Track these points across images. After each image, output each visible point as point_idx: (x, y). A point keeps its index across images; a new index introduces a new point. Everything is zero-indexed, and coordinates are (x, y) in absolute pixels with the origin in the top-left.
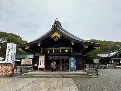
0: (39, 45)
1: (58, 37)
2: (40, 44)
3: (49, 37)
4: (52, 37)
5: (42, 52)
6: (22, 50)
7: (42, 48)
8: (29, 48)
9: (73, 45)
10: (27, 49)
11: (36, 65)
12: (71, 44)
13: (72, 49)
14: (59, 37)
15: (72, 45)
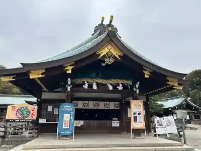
0: (70, 72)
1: (114, 57)
2: (72, 67)
3: (95, 55)
4: (102, 55)
5: (69, 89)
6: (10, 81)
7: (69, 79)
8: (40, 76)
9: (148, 77)
10: (33, 79)
11: (42, 121)
12: (144, 74)
13: (137, 86)
14: (117, 56)
15: (146, 76)
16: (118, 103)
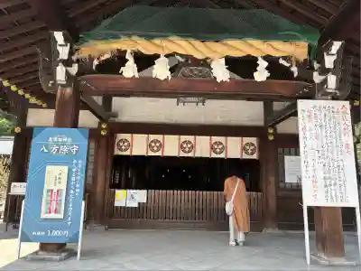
16: (254, 140)
